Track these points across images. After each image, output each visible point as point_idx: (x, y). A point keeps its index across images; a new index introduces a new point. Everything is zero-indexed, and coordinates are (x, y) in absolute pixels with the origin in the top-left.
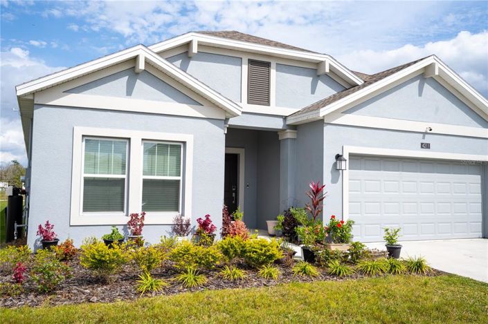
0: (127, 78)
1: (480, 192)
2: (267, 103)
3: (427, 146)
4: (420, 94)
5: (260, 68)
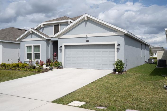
3: (88, 41)
4: (85, 26)
5: (57, 26)
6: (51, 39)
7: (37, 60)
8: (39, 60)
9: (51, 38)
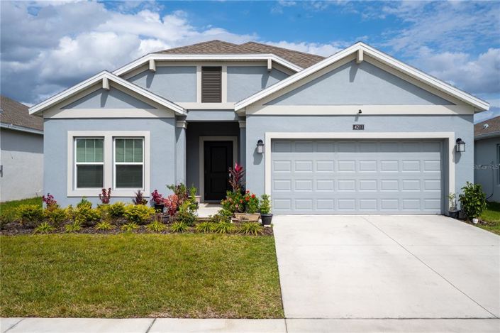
0: (101, 95)
1: (439, 169)
2: (219, 100)
3: (361, 127)
4: (352, 80)
5: (212, 72)
6: (186, 114)
7: (138, 189)
8: (147, 192)
9: (188, 111)
